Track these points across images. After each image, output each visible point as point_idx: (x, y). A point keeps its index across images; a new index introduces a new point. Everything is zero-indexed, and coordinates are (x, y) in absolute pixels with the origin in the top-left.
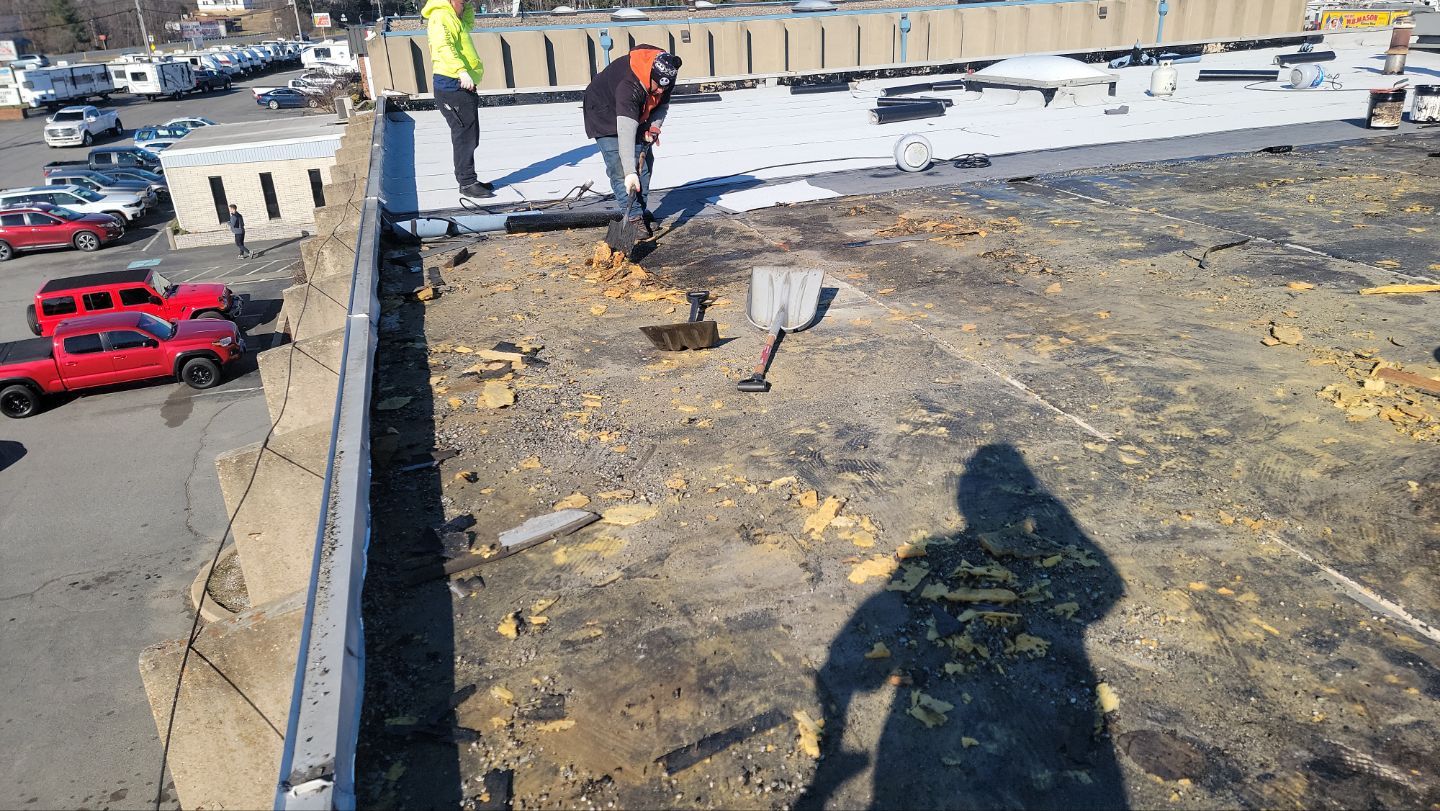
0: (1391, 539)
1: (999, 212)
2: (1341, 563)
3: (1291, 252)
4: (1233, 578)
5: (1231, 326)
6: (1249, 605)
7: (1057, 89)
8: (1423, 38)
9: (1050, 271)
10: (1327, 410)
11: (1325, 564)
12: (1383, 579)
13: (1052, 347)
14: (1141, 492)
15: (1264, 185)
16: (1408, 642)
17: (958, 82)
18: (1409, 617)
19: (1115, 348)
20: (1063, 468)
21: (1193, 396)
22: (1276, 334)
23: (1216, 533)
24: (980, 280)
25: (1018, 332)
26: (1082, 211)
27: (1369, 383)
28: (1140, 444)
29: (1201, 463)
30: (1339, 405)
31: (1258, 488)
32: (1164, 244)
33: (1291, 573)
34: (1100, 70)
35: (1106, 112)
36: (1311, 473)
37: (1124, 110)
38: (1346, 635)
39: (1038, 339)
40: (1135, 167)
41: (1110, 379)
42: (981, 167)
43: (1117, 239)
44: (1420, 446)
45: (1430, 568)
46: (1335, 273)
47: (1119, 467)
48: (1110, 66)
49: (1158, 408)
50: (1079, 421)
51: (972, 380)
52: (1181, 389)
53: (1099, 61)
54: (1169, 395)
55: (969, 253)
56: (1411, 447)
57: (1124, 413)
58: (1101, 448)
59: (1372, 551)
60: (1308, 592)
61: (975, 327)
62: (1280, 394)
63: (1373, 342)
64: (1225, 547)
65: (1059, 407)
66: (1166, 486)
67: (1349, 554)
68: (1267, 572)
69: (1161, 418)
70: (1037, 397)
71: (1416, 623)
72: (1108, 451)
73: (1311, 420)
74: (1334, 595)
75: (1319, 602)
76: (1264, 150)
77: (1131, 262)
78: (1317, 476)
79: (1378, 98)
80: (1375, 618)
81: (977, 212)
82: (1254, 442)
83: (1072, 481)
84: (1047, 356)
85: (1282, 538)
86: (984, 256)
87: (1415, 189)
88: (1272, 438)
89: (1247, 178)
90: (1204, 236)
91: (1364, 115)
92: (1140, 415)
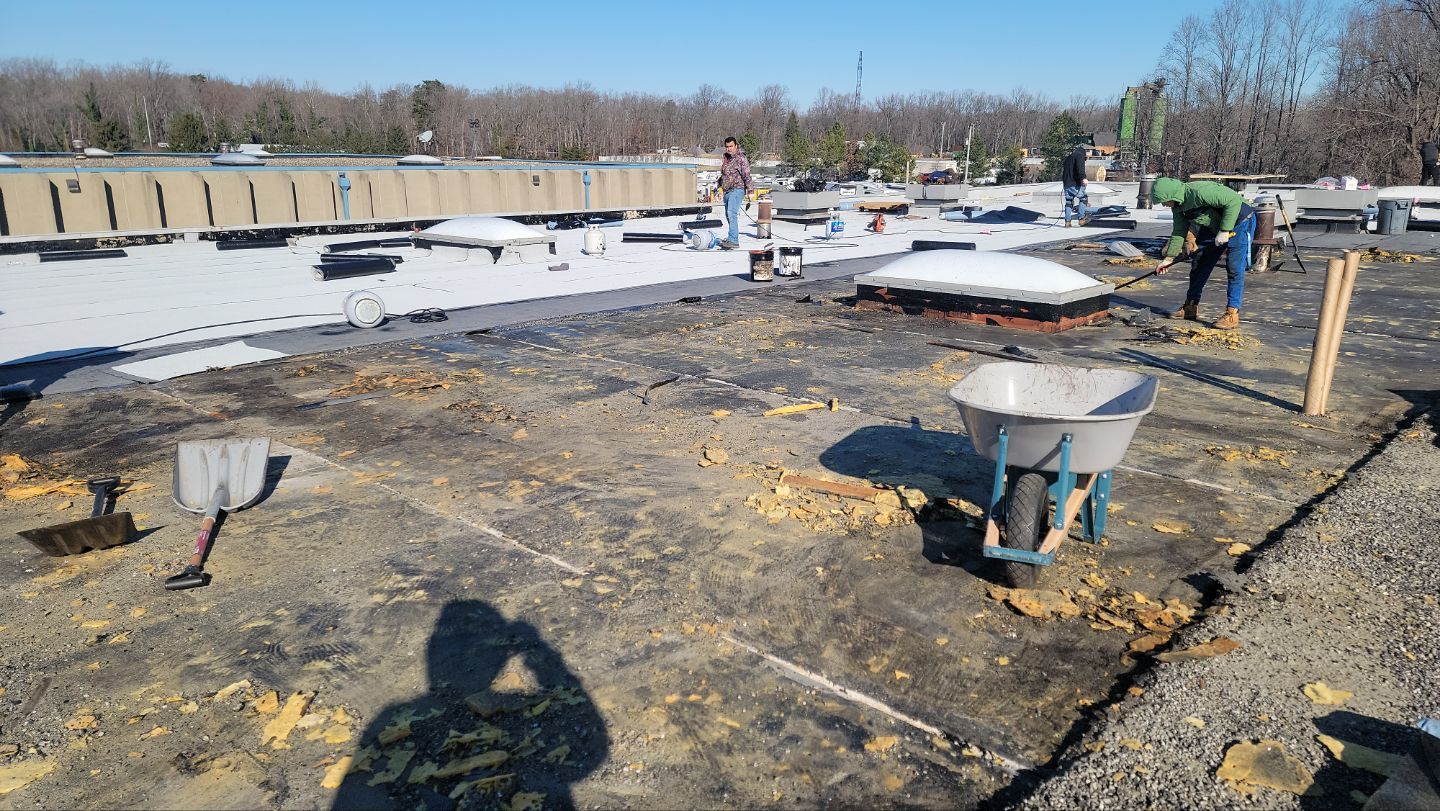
0: (810, 620)
1: (460, 364)
2: (779, 649)
3: (711, 384)
4: (699, 684)
5: (674, 453)
6: (715, 706)
7: (502, 248)
8: (780, 211)
9: (515, 418)
10: (752, 517)
11: (767, 652)
12: (808, 655)
13: (524, 491)
14: (617, 619)
15: (684, 329)
16: (832, 707)
17: (407, 240)
18: (830, 685)
19: (581, 485)
20: (544, 609)
21: (651, 520)
22: (708, 456)
23: (682, 644)
24: (448, 432)
25: (492, 480)
26: (540, 360)
27: (778, 489)
28: (611, 573)
29: (664, 581)
30: (761, 511)
31: (711, 595)
32: (612, 385)
33: (744, 667)
34: (537, 231)
35: (550, 269)
36: (748, 574)
37: (565, 267)
38: (788, 713)
39: (510, 485)
40: (581, 317)
41: (579, 515)
42: (439, 321)
43: (572, 383)
44: (820, 536)
45: (840, 638)
46: (746, 400)
47: (596, 598)
48: (548, 228)
49: (623, 536)
50: (556, 560)
51: (448, 535)
52: (640, 516)
53: (538, 223)
54: (631, 523)
55: (434, 406)
56: (814, 538)
57: (594, 545)
58: (578, 583)
59: (799, 633)
60: (758, 681)
61: (446, 480)
62: (717, 507)
63: (777, 455)
64: (690, 656)
65: (536, 549)
66: (637, 608)
67: (783, 640)
68: (725, 671)
69: (627, 545)
70: (515, 542)
71: (837, 688)
72: (583, 585)
73: (742, 527)
74: (777, 679)
75: (766, 689)
76: (681, 301)
77: (586, 404)
78: (753, 575)
79: (755, 258)
80: (808, 692)
81: (438, 365)
82: (704, 554)
83: (554, 621)
84: (520, 500)
85: (733, 637)
86: (449, 408)
87: (790, 329)
88: (716, 548)
89: (671, 325)
90: (644, 376)
91: (747, 270)
92: (608, 545)
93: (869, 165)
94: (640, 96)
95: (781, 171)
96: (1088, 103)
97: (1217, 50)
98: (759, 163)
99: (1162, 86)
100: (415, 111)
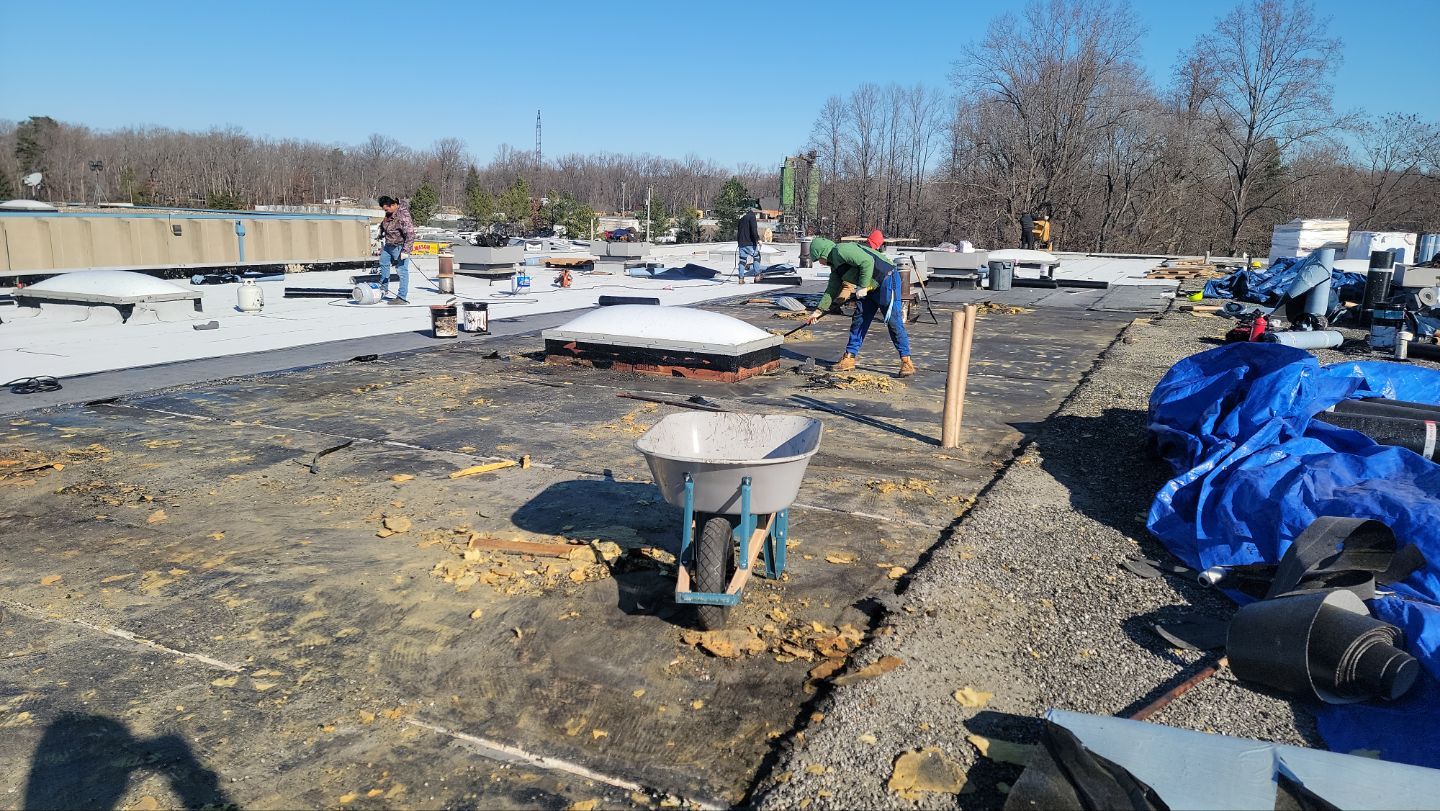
0: (503, 691)
1: (79, 440)
2: (470, 725)
3: (391, 448)
4: (380, 777)
5: (348, 525)
6: (398, 797)
7: (134, 305)
8: (463, 266)
9: (150, 498)
10: (439, 587)
11: (457, 730)
12: (502, 728)
13: (162, 582)
14: (280, 718)
15: (359, 390)
16: (528, 779)
17: (7, 297)
18: (526, 756)
19: (236, 569)
20: (189, 717)
21: (321, 601)
22: (388, 525)
23: (360, 736)
24: (61, 521)
25: (119, 573)
26: (181, 430)
27: (468, 555)
28: (274, 665)
29: (337, 668)
30: (448, 580)
31: (393, 676)
32: (273, 454)
33: (431, 751)
34: (181, 286)
35: (195, 328)
36: (435, 649)
37: (214, 325)
38: (481, 794)
39: (145, 576)
40: (233, 380)
41: (233, 603)
42: (48, 390)
43: (223, 455)
44: (513, 600)
45: (536, 704)
46: (429, 462)
47: (255, 696)
48: (192, 282)
49: (288, 622)
50: (204, 658)
51: (62, 642)
52: (309, 597)
53: (180, 277)
54: (297, 606)
55: (43, 491)
56: (507, 602)
57: (252, 636)
58: (231, 682)
59: (491, 705)
60: (447, 764)
61: (60, 577)
62: (399, 580)
63: (465, 517)
64: (369, 747)
65: (178, 649)
66: (305, 702)
67: (474, 715)
68: (410, 758)
69: (292, 632)
70: (150, 643)
71: (532, 758)
72: (239, 682)
73: (428, 599)
74: (468, 758)
75: (456, 770)
76: (354, 359)
77: (241, 477)
78: (442, 648)
79: (437, 313)
80: (502, 767)
81: (47, 443)
82: (385, 632)
83: (202, 729)
84: (157, 593)
85: (419, 720)
86: (63, 492)
87: (477, 386)
88: (398, 624)
89: (342, 386)
90: (312, 442)
91: (429, 326)
92: (270, 634)
93: (553, 222)
94: (301, 143)
95: (463, 226)
96: (753, 170)
97: (857, 128)
98: (439, 217)
99: (814, 158)
100: (20, 150)
